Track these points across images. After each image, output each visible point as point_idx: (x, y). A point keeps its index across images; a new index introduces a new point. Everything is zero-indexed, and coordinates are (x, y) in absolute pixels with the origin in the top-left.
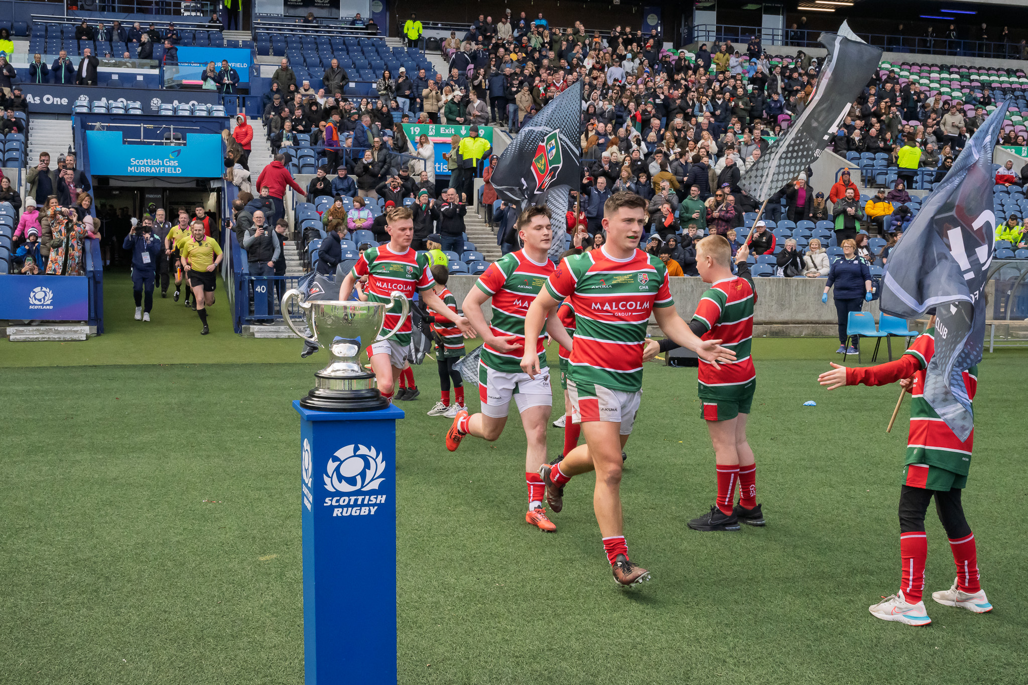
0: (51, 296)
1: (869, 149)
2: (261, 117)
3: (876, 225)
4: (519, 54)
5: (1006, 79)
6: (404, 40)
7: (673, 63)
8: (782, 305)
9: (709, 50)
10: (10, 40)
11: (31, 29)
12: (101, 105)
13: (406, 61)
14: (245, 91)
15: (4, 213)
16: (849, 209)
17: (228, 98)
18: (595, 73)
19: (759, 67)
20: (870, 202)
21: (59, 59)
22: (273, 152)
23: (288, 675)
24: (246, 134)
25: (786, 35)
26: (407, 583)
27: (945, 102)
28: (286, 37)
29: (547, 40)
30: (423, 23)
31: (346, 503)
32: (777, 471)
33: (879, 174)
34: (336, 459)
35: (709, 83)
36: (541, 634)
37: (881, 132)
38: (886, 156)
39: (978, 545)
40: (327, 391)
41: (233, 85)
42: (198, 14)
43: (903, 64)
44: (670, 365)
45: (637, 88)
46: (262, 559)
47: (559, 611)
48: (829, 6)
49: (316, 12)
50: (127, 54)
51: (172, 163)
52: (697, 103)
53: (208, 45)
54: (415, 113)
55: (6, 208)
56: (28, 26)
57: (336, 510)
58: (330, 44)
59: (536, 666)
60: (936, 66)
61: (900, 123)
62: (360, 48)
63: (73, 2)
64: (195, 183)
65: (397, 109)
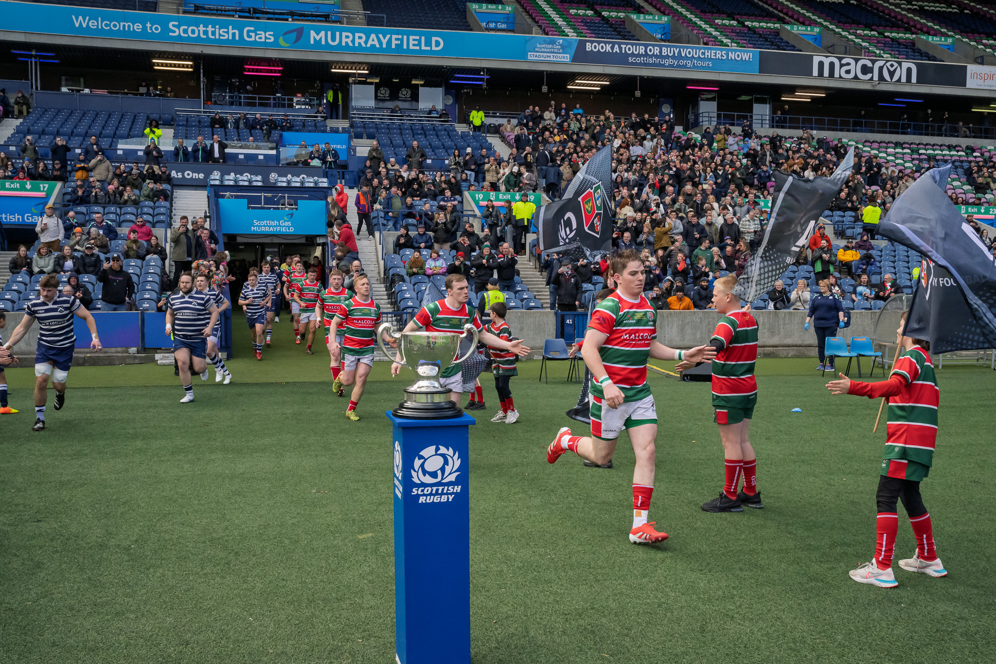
1: (840, 209)
2: (357, 187)
3: (846, 268)
4: (562, 136)
5: (947, 152)
7: (683, 142)
8: (772, 333)
9: (711, 131)
11: (175, 120)
12: (230, 179)
13: (472, 142)
14: (344, 167)
15: (153, 264)
16: (824, 255)
17: (330, 172)
18: (622, 150)
19: (753, 144)
20: (841, 250)
21: (197, 143)
23: (382, 630)
24: (342, 200)
25: (772, 120)
26: (477, 556)
27: (900, 171)
28: (376, 124)
29: (583, 125)
30: (485, 113)
31: (429, 492)
32: (771, 464)
33: (848, 228)
34: (421, 457)
35: (712, 157)
36: (585, 596)
37: (848, 195)
38: (853, 214)
39: (933, 523)
40: (414, 403)
41: (335, 162)
42: (307, 107)
43: (866, 141)
44: (684, 380)
45: (656, 162)
46: (361, 537)
47: (599, 577)
48: (806, 97)
49: (401, 105)
50: (251, 138)
51: (287, 224)
52: (703, 174)
53: (315, 131)
54: (478, 183)
56: (173, 118)
57: (421, 498)
58: (412, 129)
59: (581, 622)
60: (892, 143)
61: (864, 188)
62: (435, 133)
63: (208, 99)
64: (304, 239)
65: (466, 180)
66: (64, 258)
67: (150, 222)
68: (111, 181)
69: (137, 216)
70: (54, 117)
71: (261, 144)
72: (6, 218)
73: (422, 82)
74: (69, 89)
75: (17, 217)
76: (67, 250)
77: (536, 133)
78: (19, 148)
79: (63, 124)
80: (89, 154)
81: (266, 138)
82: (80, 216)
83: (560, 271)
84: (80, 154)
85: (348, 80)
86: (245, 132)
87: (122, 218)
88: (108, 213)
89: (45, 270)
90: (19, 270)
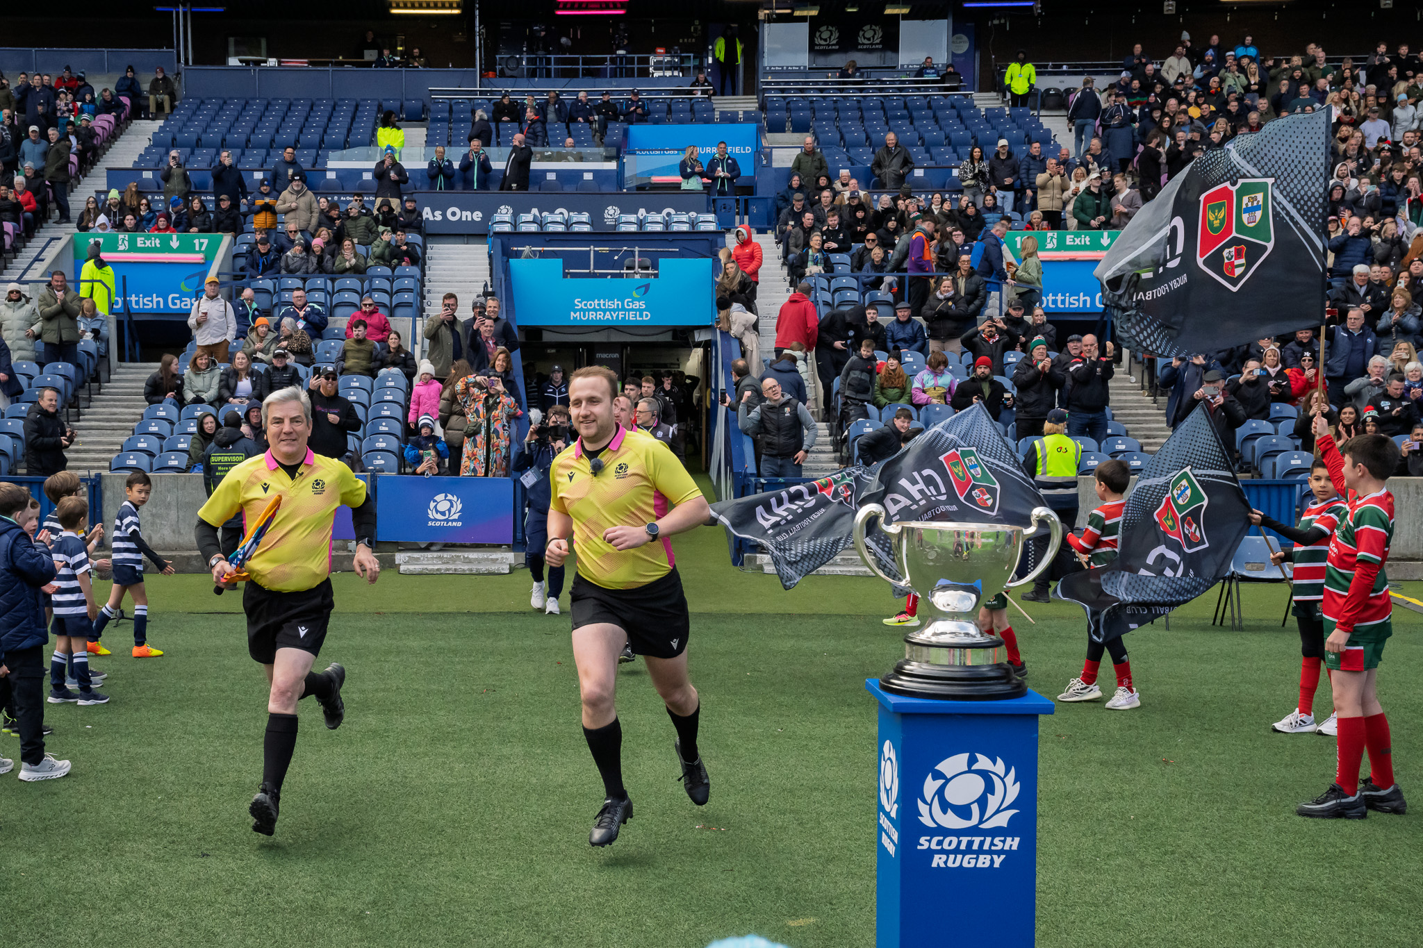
0: (460, 507)
2: (774, 229)
4: (1205, 106)
6: (1005, 96)
10: (399, 128)
11: (429, 110)
12: (530, 220)
13: (1008, 130)
14: (748, 190)
15: (392, 384)
17: (721, 201)
18: (1345, 130)
21: (470, 153)
22: (792, 283)
28: (812, 102)
29: (1254, 80)
30: (1037, 67)
34: (938, 775)
41: (730, 180)
42: (676, 73)
46: (792, 923)
49: (861, 59)
50: (570, 141)
51: (637, 305)
53: (690, 121)
54: (1022, 213)
55: (394, 376)
56: (424, 105)
58: (883, 108)
62: (930, 113)
63: (489, 66)
64: (670, 334)
65: (994, 208)
66: (235, 375)
67: (384, 305)
68: (316, 230)
69: (361, 295)
70: (217, 114)
71: (589, 150)
72: (137, 303)
73: (905, 11)
74: (241, 61)
75: (155, 300)
76: (240, 359)
77: (1148, 104)
78: (159, 173)
79: (232, 126)
80: (276, 183)
81: (597, 139)
82: (264, 298)
83: (1198, 393)
84: (262, 182)
85: (757, 15)
86: (556, 128)
87: (336, 299)
88: (310, 291)
89: (204, 396)
90: (161, 398)
